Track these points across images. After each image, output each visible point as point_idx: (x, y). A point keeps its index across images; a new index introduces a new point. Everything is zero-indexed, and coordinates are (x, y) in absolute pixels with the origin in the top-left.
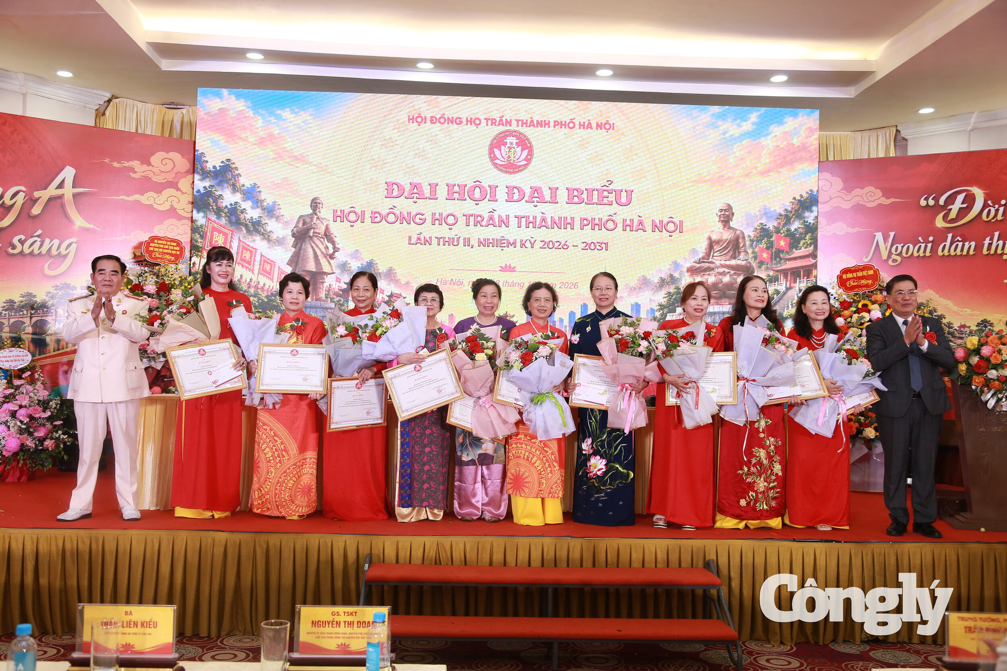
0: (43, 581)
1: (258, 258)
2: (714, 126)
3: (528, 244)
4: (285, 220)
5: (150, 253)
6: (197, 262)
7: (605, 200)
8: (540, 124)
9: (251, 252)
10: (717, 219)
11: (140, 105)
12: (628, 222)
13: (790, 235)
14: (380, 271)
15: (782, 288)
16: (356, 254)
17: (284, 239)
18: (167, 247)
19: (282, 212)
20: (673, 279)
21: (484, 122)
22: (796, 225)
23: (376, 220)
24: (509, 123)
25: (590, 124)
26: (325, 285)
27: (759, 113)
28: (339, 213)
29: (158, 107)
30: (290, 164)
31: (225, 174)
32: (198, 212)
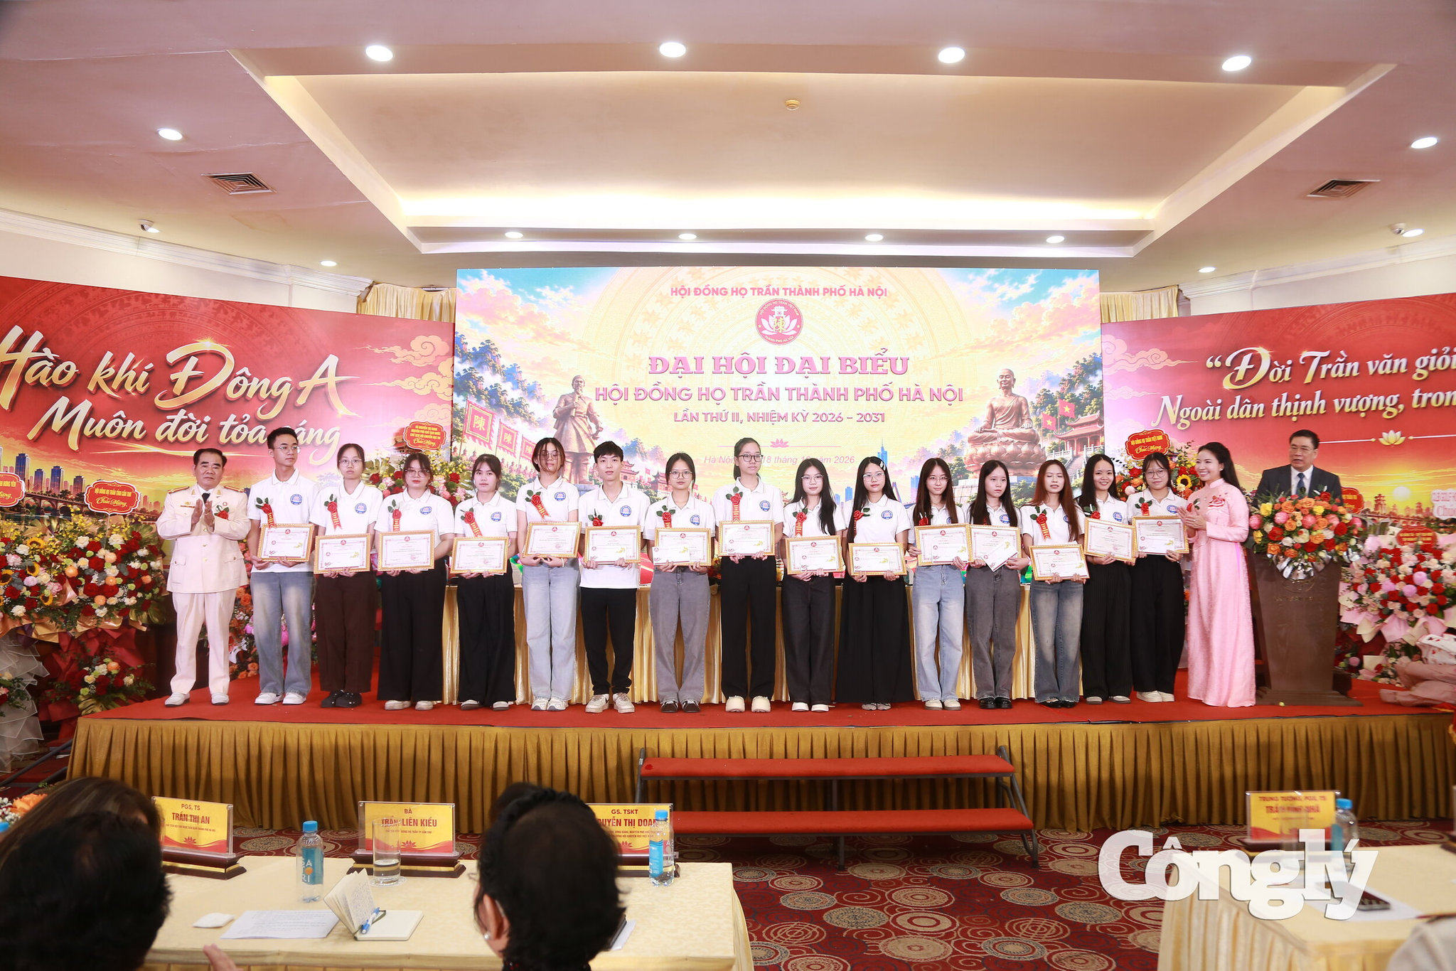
0: (319, 776)
1: (519, 441)
2: (991, 289)
3: (799, 417)
4: (546, 399)
5: (411, 439)
6: (458, 448)
7: (880, 370)
8: (809, 292)
9: (512, 434)
10: (998, 385)
11: (400, 289)
12: (905, 392)
13: (1075, 400)
14: (646, 450)
15: (1068, 456)
16: (620, 434)
17: (545, 419)
18: (427, 432)
19: (543, 392)
21: (750, 292)
22: (1080, 390)
23: (641, 397)
24: (776, 292)
25: (860, 290)
26: (589, 466)
27: (1037, 275)
28: (601, 392)
29: (417, 290)
30: (550, 343)
31: (484, 355)
32: (458, 395)
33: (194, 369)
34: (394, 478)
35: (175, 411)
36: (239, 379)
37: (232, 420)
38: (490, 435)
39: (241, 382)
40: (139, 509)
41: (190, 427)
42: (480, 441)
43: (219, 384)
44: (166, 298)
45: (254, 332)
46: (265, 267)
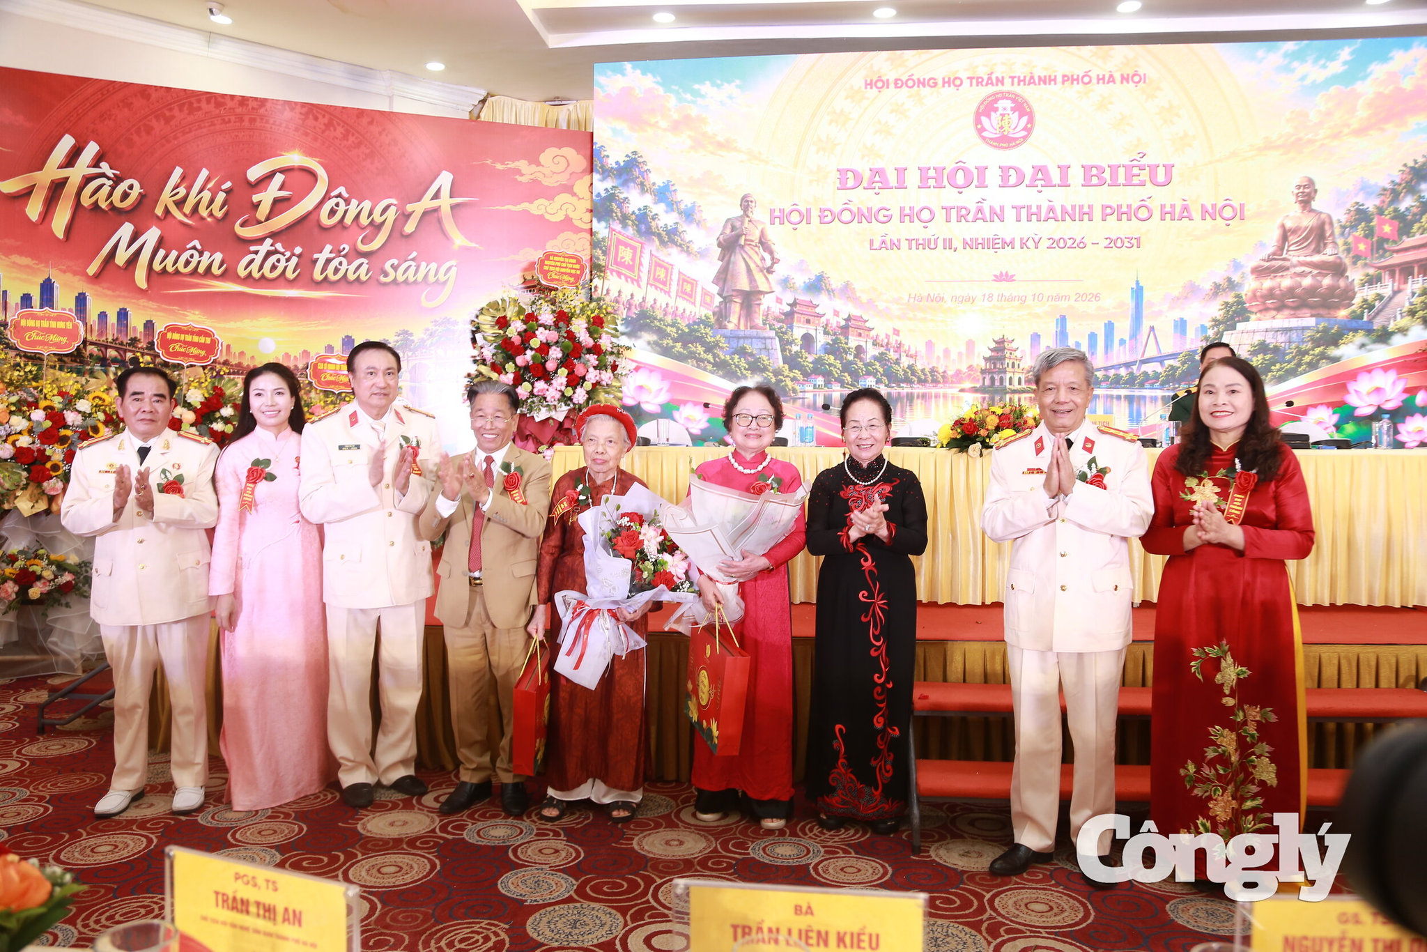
1: (675, 277)
2: (1287, 69)
3: (1031, 244)
4: (708, 225)
5: (545, 273)
6: (600, 286)
7: (1136, 180)
8: (1044, 80)
9: (667, 269)
10: (1293, 198)
11: (519, 103)
12: (1168, 209)
13: (1399, 216)
14: (834, 287)
15: (1387, 292)
16: (801, 266)
17: (707, 249)
18: (564, 265)
19: (704, 216)
20: (1231, 285)
21: (966, 82)
22: (1407, 203)
23: (827, 219)
24: (1000, 81)
25: (1111, 76)
26: (762, 307)
27: (1353, 48)
28: (777, 213)
29: (539, 104)
30: (712, 153)
31: (630, 170)
32: (599, 221)
33: (280, 189)
34: (525, 322)
35: (260, 241)
36: (334, 201)
37: (326, 253)
38: (639, 270)
39: (337, 205)
40: (222, 361)
41: (278, 261)
42: (627, 277)
43: (310, 208)
44: (244, 101)
45: (350, 142)
46: (360, 72)
